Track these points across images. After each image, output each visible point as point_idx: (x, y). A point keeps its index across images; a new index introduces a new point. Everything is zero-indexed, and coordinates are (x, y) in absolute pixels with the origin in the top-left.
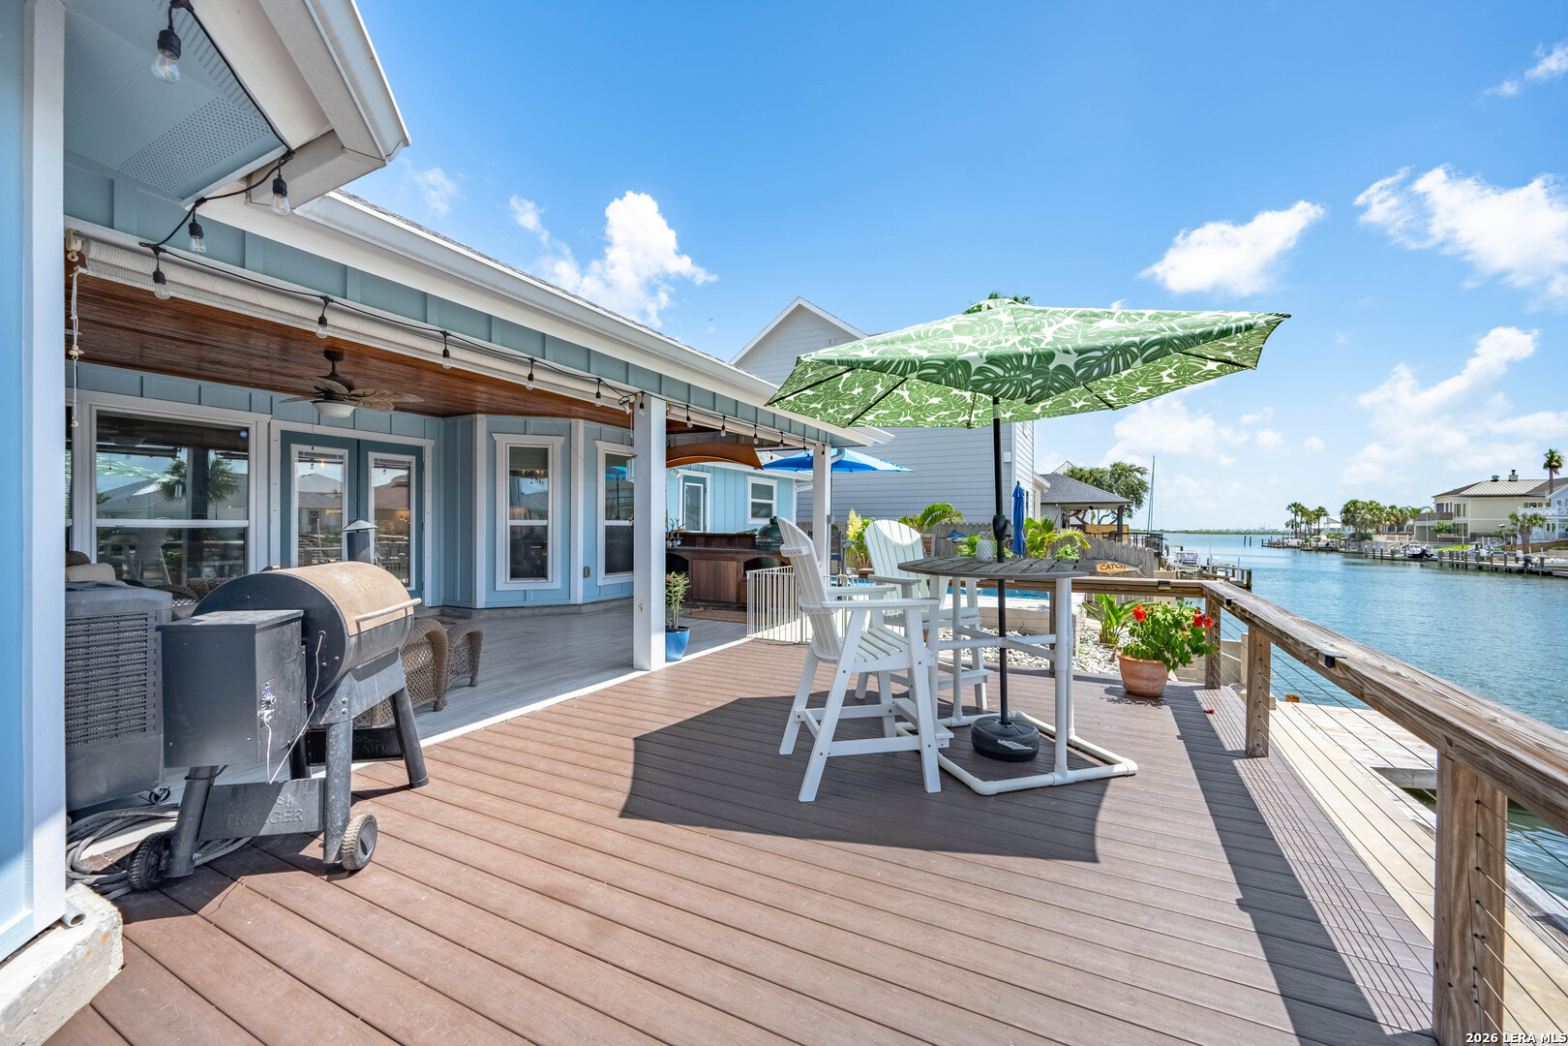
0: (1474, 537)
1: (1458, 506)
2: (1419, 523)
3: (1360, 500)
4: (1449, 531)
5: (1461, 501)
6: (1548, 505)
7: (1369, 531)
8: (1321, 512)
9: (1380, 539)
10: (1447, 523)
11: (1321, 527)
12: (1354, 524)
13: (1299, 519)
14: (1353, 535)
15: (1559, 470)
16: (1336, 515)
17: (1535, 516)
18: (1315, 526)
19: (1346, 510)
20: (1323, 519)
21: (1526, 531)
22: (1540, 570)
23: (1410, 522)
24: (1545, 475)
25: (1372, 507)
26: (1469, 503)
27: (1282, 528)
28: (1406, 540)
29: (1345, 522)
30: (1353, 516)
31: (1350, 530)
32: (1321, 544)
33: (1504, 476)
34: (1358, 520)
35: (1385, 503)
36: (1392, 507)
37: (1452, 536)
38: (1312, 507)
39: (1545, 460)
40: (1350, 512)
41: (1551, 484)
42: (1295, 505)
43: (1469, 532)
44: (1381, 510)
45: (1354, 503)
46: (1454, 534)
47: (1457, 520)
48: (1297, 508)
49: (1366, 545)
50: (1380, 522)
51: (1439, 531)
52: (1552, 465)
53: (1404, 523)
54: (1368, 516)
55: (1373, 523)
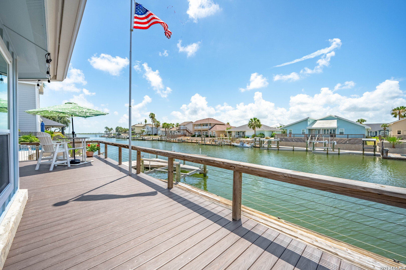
0: (136, 134)
1: (134, 128)
7: (121, 133)
8: (112, 129)
9: (122, 135)
11: (112, 132)
13: (107, 130)
14: (118, 134)
17: (144, 130)
18: (110, 132)
19: (116, 129)
20: (112, 131)
21: (143, 133)
22: (144, 139)
23: (127, 131)
24: (145, 123)
25: (121, 128)
26: (136, 128)
27: (104, 132)
28: (127, 135)
29: (116, 131)
30: (118, 130)
31: (117, 133)
32: (112, 136)
33: (140, 123)
34: (118, 131)
35: (123, 128)
36: (124, 128)
38: (110, 128)
40: (117, 129)
41: (146, 125)
42: (106, 127)
44: (122, 129)
45: (118, 127)
46: (133, 133)
47: (134, 131)
48: (107, 128)
49: (120, 136)
52: (146, 122)
53: (126, 131)
54: (120, 130)
55: (121, 131)
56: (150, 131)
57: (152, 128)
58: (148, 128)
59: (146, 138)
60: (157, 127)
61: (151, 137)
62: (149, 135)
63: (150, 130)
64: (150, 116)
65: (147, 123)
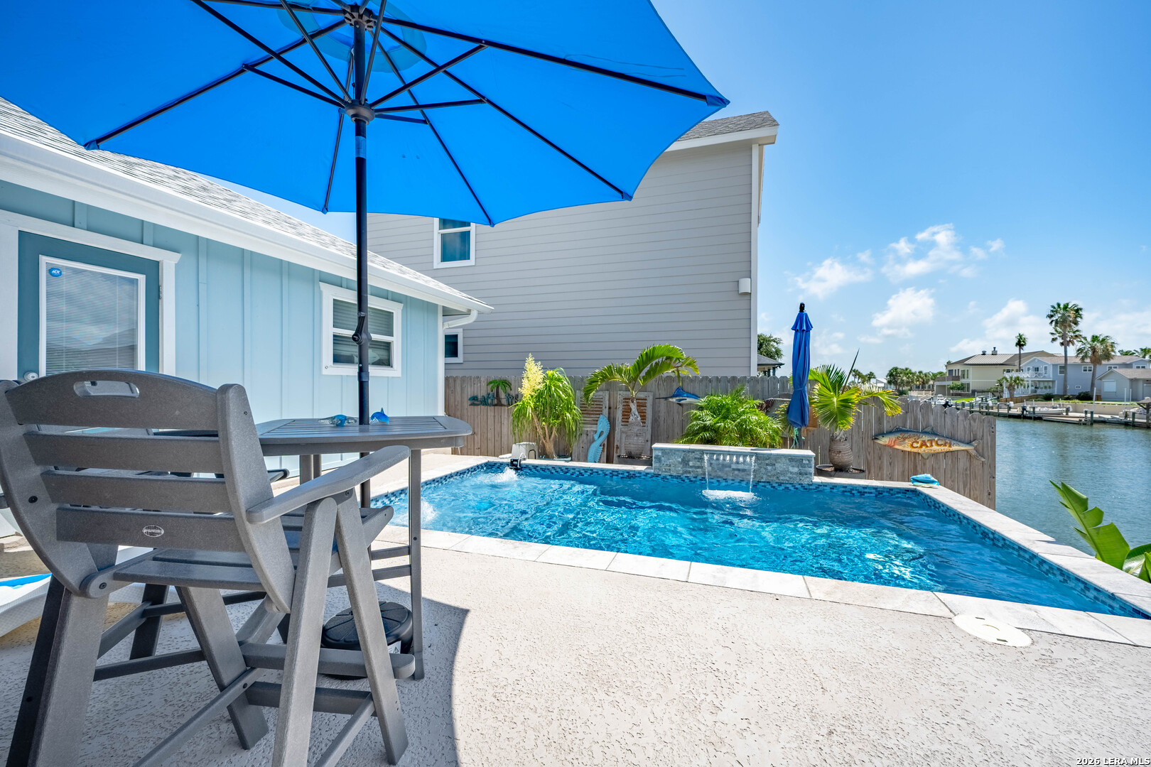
0: (974, 392)
1: (963, 371)
2: (937, 383)
3: (899, 367)
4: (959, 389)
5: (966, 368)
6: (1020, 370)
7: (906, 388)
8: (871, 375)
9: (914, 394)
10: (958, 383)
11: (872, 386)
12: (895, 383)
13: (856, 380)
14: (894, 392)
15: (1024, 347)
16: (882, 378)
17: (1018, 378)
18: (867, 386)
19: (891, 375)
20: (873, 381)
21: (1011, 388)
22: (1032, 416)
23: (931, 382)
24: (1016, 350)
25: (907, 372)
26: (971, 369)
28: (930, 394)
29: (889, 382)
30: (894, 379)
31: (892, 389)
33: (989, 352)
34: (899, 381)
35: (915, 369)
36: (920, 372)
37: (960, 392)
38: (865, 372)
39: (1016, 341)
40: (893, 376)
41: (1020, 356)
42: (853, 370)
43: (971, 389)
44: (913, 374)
45: (896, 369)
46: (962, 391)
47: (963, 381)
48: (855, 372)
50: (912, 382)
51: (952, 388)
52: (1020, 343)
53: (927, 383)
54: (905, 378)
55: (908, 382)
56: (1053, 382)
57: (1063, 368)
58: (1037, 369)
59: (1042, 408)
60: (1096, 360)
61: (1078, 411)
62: (1048, 398)
63: (1051, 374)
64: (1051, 316)
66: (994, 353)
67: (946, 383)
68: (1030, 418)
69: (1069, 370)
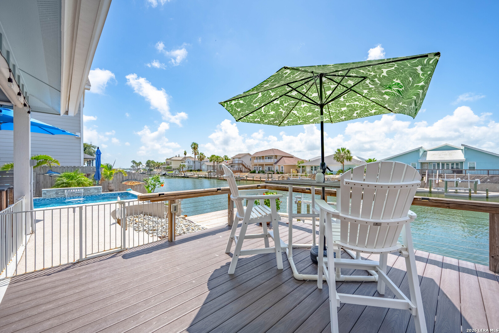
0: (173, 169)
1: (170, 162)
2: (163, 166)
3: (150, 160)
4: (169, 168)
5: (171, 161)
6: (185, 162)
7: (152, 168)
8: (140, 163)
9: (155, 170)
10: (169, 166)
11: (140, 167)
12: (149, 167)
13: (134, 165)
14: (149, 170)
15: (186, 155)
16: (144, 164)
17: (184, 165)
18: (139, 167)
19: (147, 163)
20: (141, 165)
21: (182, 168)
22: (187, 176)
24: (184, 156)
25: (153, 162)
26: (172, 161)
27: (130, 168)
28: (160, 170)
29: (147, 166)
31: (148, 168)
32: (142, 172)
33: (178, 156)
34: (150, 165)
36: (157, 162)
37: (169, 169)
38: (138, 162)
39: (184, 153)
40: (148, 163)
41: (185, 158)
42: (133, 161)
43: (172, 168)
44: (155, 163)
45: (149, 161)
47: (170, 166)
48: (134, 162)
49: (152, 172)
50: (155, 166)
51: (167, 168)
52: (185, 154)
53: (160, 166)
54: (152, 164)
55: (153, 166)
56: (192, 166)
57: (194, 162)
58: (189, 162)
59: (189, 174)
60: (201, 160)
61: (196, 174)
62: (191, 171)
63: (192, 164)
64: (192, 146)
65: (187, 156)
66: (179, 156)
67: (165, 166)
68: (186, 177)
69: (196, 162)
